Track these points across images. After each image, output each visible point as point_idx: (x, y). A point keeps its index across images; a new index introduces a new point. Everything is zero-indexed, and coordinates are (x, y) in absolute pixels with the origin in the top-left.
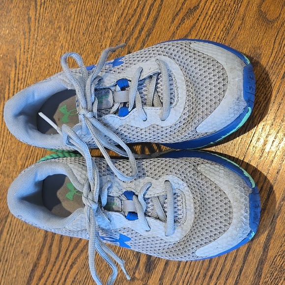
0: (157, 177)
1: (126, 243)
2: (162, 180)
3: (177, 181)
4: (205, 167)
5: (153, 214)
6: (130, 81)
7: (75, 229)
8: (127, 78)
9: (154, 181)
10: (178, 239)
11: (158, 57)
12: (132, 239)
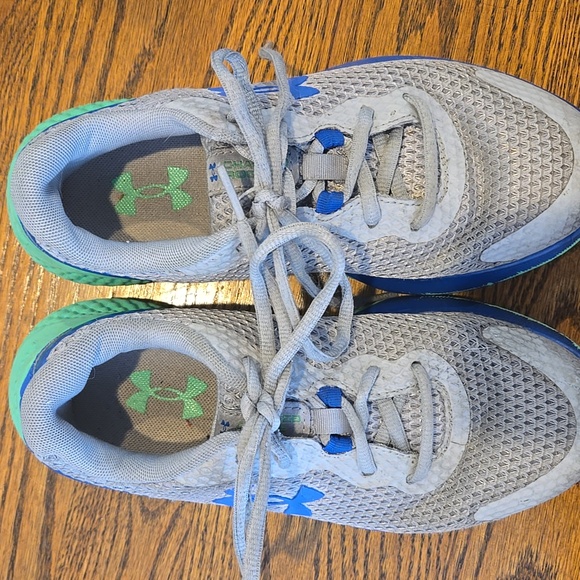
0: (392, 355)
1: (305, 504)
2: (405, 360)
3: (437, 363)
4: (498, 332)
5: (378, 437)
6: (348, 136)
7: (203, 482)
8: (339, 128)
9: (383, 363)
10: (432, 489)
11: (406, 89)
12: (327, 495)
